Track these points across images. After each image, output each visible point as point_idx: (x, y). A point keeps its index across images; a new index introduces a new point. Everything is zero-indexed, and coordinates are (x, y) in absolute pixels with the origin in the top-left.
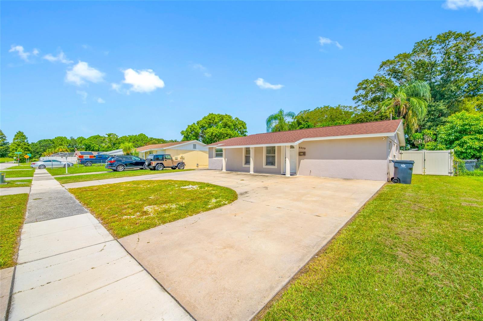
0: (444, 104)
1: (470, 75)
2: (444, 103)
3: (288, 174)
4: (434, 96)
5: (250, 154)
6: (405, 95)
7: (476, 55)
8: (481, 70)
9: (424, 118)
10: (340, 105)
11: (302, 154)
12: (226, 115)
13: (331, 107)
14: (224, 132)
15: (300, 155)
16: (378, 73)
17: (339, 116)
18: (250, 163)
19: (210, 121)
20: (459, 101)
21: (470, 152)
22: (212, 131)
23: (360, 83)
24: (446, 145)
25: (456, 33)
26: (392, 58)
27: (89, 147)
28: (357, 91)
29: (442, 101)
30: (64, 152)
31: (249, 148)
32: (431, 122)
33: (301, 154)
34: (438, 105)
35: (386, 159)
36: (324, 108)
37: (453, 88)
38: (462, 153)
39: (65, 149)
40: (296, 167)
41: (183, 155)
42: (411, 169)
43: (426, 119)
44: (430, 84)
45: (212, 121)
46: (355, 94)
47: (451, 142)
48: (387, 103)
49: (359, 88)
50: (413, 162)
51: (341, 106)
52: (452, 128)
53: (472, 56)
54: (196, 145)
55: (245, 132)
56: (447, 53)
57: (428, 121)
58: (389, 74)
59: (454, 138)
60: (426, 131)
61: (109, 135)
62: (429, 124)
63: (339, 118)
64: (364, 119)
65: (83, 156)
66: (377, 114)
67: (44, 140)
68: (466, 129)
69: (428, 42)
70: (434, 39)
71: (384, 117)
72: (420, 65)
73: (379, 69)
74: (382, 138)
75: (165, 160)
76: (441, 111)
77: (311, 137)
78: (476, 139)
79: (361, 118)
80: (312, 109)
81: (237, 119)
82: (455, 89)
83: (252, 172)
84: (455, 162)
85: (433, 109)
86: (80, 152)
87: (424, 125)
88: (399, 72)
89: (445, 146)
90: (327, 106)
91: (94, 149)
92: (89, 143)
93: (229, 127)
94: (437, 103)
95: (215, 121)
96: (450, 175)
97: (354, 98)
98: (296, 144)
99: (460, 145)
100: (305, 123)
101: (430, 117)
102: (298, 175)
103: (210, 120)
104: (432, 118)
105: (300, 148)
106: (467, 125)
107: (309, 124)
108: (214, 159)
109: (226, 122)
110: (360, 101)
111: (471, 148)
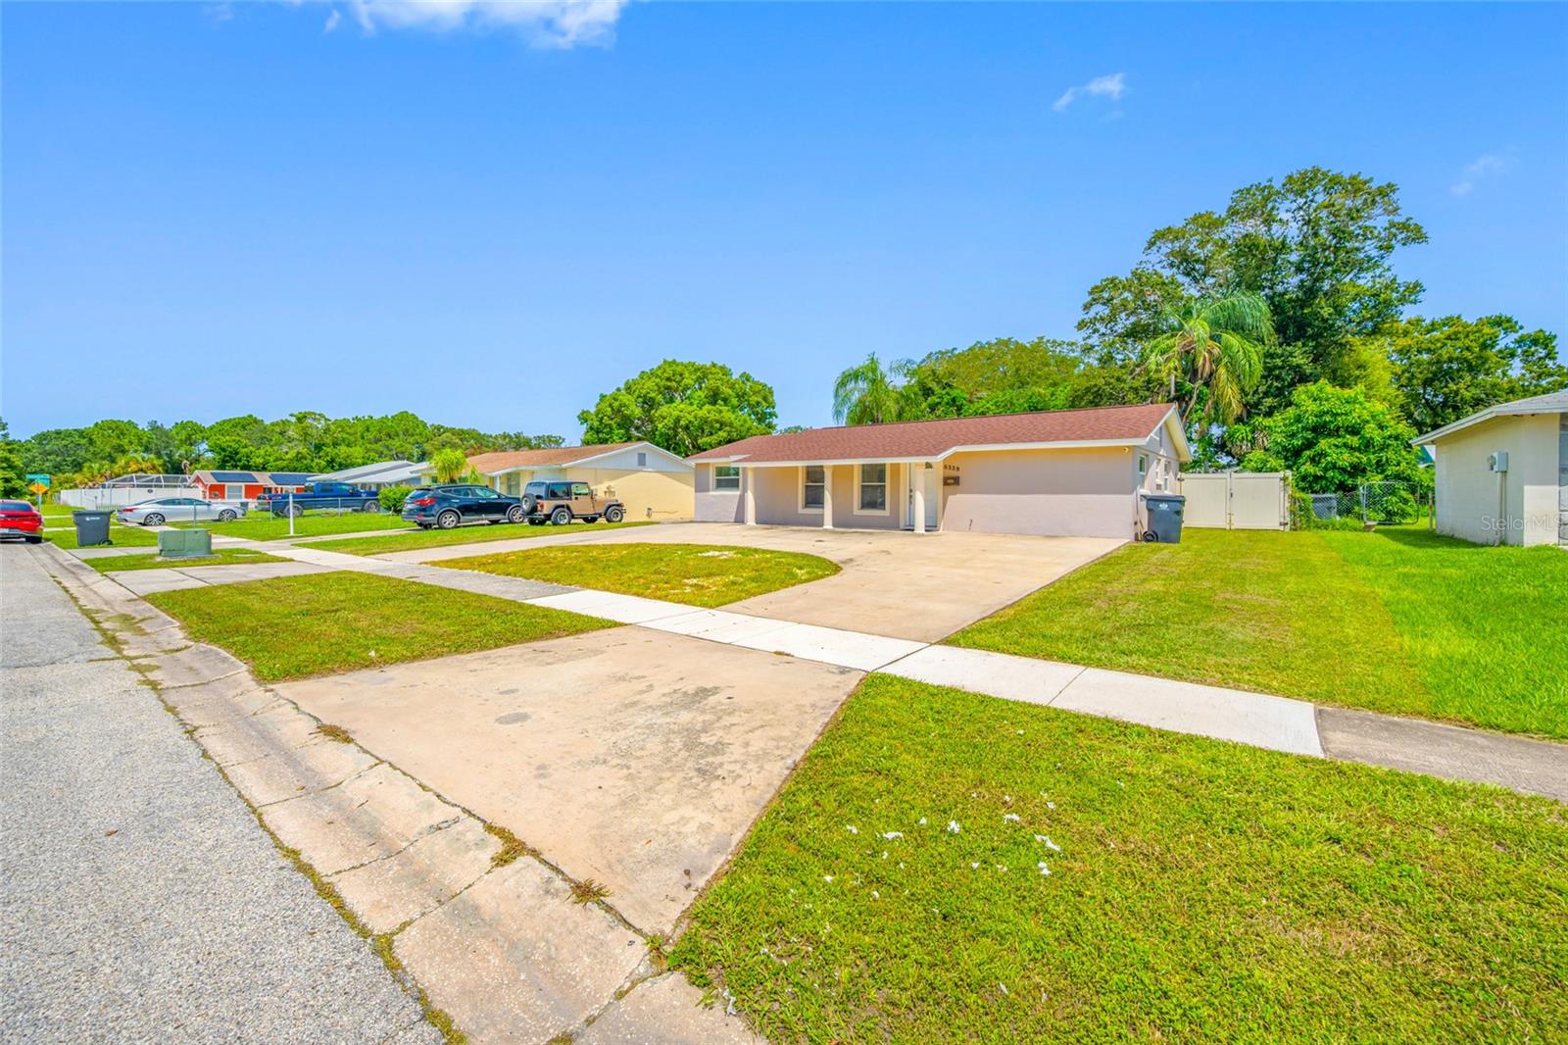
0: (1305, 352)
1: (1365, 281)
2: (1304, 349)
3: (920, 528)
4: (1280, 329)
5: (823, 482)
6: (1208, 329)
7: (1379, 228)
8: (1389, 269)
9: (1258, 387)
10: (1042, 338)
11: (952, 481)
12: (714, 365)
13: (1018, 343)
14: (712, 416)
15: (946, 483)
16: (1145, 259)
17: (1038, 369)
18: (823, 503)
19: (669, 384)
20: (1341, 344)
21: (1333, 478)
22: (676, 413)
23: (1097, 287)
24: (1286, 459)
25: (1330, 174)
26: (1179, 224)
27: (231, 458)
28: (1087, 307)
29: (1300, 344)
30: (146, 472)
31: (822, 466)
32: (1276, 396)
33: (949, 481)
34: (1291, 355)
35: (1131, 493)
36: (996, 344)
37: (1326, 312)
38: (1317, 478)
39: (149, 464)
40: (936, 513)
41: (612, 484)
42: (1179, 513)
43: (1262, 389)
44: (1270, 298)
45: (674, 384)
46: (1081, 316)
47: (1297, 453)
48: (1163, 346)
49: (1094, 300)
50: (1181, 499)
51: (1045, 340)
52: (1298, 419)
53: (1371, 232)
54: (644, 455)
55: (772, 415)
56: (1310, 221)
57: (1266, 394)
58: (1172, 265)
59: (1303, 444)
60: (1260, 420)
61: (300, 416)
62: (1269, 401)
63: (1039, 377)
64: (1104, 387)
65: (224, 486)
66: (1139, 375)
67: (58, 433)
68: (1325, 422)
69: (1264, 191)
70: (1277, 185)
71: (1155, 383)
72: (1248, 247)
73: (1146, 249)
74: (1122, 449)
75: (574, 497)
76: (1297, 369)
77: (973, 443)
78: (1345, 445)
79: (1095, 385)
80: (962, 347)
81: (746, 377)
82: (1330, 314)
83: (828, 525)
84: (1294, 500)
85: (1278, 362)
86: (212, 474)
87: (1256, 405)
88: (1197, 261)
89: (1282, 462)
90: (1006, 338)
91: (248, 461)
92: (232, 444)
93: (725, 400)
94: (1288, 348)
95: (682, 384)
96: (1282, 528)
97: (1081, 325)
98: (938, 459)
99: (1313, 460)
100: (944, 392)
101: (1272, 384)
102: (941, 531)
103: (668, 379)
104: (1276, 386)
105: (945, 467)
106: (1327, 413)
107: (955, 395)
108: (711, 493)
109: (717, 387)
110: (1097, 334)
111: (1334, 467)
